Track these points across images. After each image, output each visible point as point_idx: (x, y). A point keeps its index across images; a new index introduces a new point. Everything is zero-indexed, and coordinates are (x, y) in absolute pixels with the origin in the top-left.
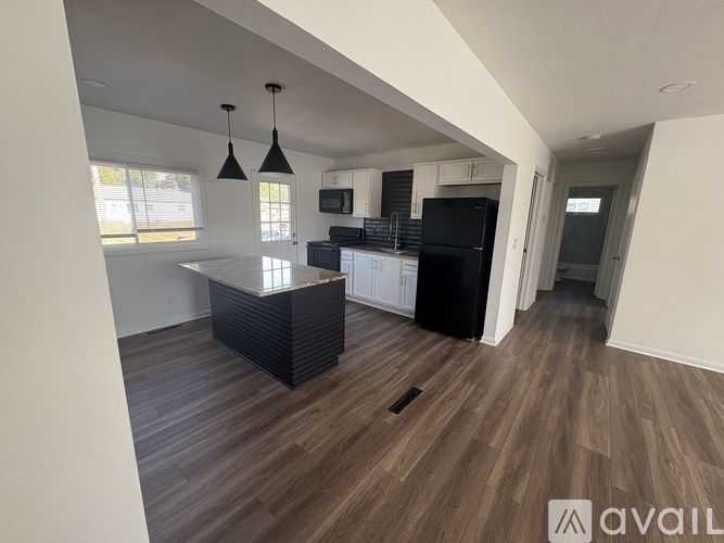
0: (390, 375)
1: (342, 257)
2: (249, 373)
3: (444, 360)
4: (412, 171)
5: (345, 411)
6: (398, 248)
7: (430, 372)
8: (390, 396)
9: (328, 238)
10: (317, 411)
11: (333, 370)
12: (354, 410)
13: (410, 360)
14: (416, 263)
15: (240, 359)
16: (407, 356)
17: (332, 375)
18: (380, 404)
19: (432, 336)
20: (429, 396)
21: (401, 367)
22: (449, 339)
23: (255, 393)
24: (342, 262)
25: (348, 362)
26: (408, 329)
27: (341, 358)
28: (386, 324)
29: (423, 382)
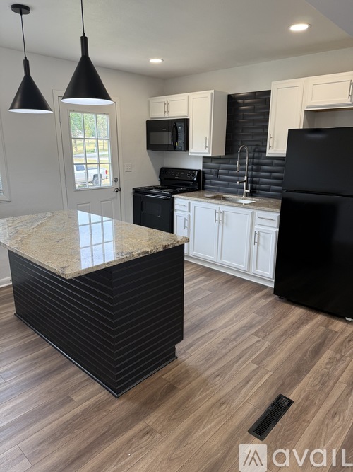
0: (245, 374)
1: (176, 207)
2: (59, 369)
3: (317, 352)
4: (269, 92)
5: (188, 433)
6: (247, 195)
7: (300, 370)
8: (249, 408)
9: (158, 183)
10: (148, 432)
11: (169, 366)
12: (200, 432)
13: (270, 351)
14: (275, 216)
15: (47, 348)
16: (267, 344)
17: (167, 374)
18: (237, 420)
19: (298, 312)
20: (304, 410)
21: (259, 362)
22: (320, 318)
23: (66, 400)
24: (176, 213)
25: (190, 352)
26: (263, 302)
27: (178, 347)
28: (234, 294)
29: (292, 386)
